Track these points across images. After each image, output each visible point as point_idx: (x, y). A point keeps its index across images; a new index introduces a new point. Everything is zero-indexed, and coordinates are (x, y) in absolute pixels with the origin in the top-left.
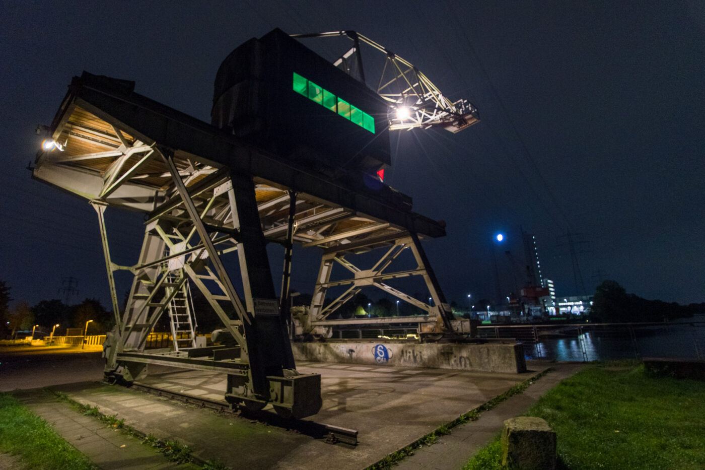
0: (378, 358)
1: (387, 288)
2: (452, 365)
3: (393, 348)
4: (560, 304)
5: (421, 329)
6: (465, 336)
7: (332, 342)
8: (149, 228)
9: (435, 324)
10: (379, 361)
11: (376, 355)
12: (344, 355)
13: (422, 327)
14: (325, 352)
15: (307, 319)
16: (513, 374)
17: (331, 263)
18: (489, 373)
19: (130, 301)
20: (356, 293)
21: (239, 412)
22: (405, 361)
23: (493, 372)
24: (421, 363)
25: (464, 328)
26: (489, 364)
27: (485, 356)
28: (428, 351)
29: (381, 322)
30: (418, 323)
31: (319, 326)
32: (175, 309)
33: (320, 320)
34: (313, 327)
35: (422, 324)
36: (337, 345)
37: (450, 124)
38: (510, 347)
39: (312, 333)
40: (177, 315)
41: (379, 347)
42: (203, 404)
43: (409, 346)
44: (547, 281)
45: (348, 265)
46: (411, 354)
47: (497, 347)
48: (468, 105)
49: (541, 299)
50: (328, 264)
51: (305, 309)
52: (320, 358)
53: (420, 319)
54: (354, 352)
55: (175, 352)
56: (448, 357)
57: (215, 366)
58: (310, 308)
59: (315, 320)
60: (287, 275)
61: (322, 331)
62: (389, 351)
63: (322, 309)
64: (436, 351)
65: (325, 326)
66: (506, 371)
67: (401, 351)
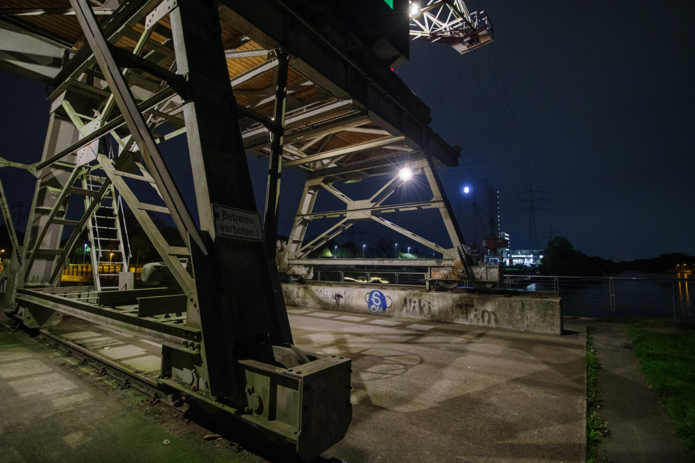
0: (373, 306)
1: (387, 223)
2: (472, 319)
3: (393, 296)
4: (513, 256)
5: (430, 276)
6: (489, 286)
7: (313, 284)
8: (55, 106)
9: (451, 269)
10: (374, 309)
11: (370, 303)
12: (329, 300)
13: (432, 273)
14: (305, 295)
15: (284, 256)
16: (556, 335)
17: (315, 191)
18: (522, 332)
19: (32, 216)
20: (346, 228)
21: (185, 408)
22: (407, 311)
23: (526, 332)
24: (429, 316)
25: (489, 276)
26: (523, 322)
27: (517, 312)
28: (439, 302)
29: (378, 264)
30: (428, 267)
31: (298, 265)
32: (97, 230)
33: (299, 258)
34: (291, 266)
35: (432, 268)
36: (321, 288)
37: (460, 41)
38: (553, 302)
39: (289, 272)
40: (99, 239)
41: (374, 294)
42: (127, 382)
43: (415, 295)
44: (504, 234)
45: (338, 194)
46: (417, 304)
47: (536, 301)
48: (485, 17)
49: (499, 251)
50: (312, 192)
51: (281, 245)
52: (298, 302)
53: (432, 262)
54: (342, 297)
55: (96, 292)
56: (467, 310)
57: (140, 325)
58: (287, 244)
59: (294, 258)
60: (275, 176)
61: (302, 271)
62: (387, 299)
63: (302, 247)
64: (450, 302)
65: (306, 266)
66: (545, 332)
67: (403, 299)
